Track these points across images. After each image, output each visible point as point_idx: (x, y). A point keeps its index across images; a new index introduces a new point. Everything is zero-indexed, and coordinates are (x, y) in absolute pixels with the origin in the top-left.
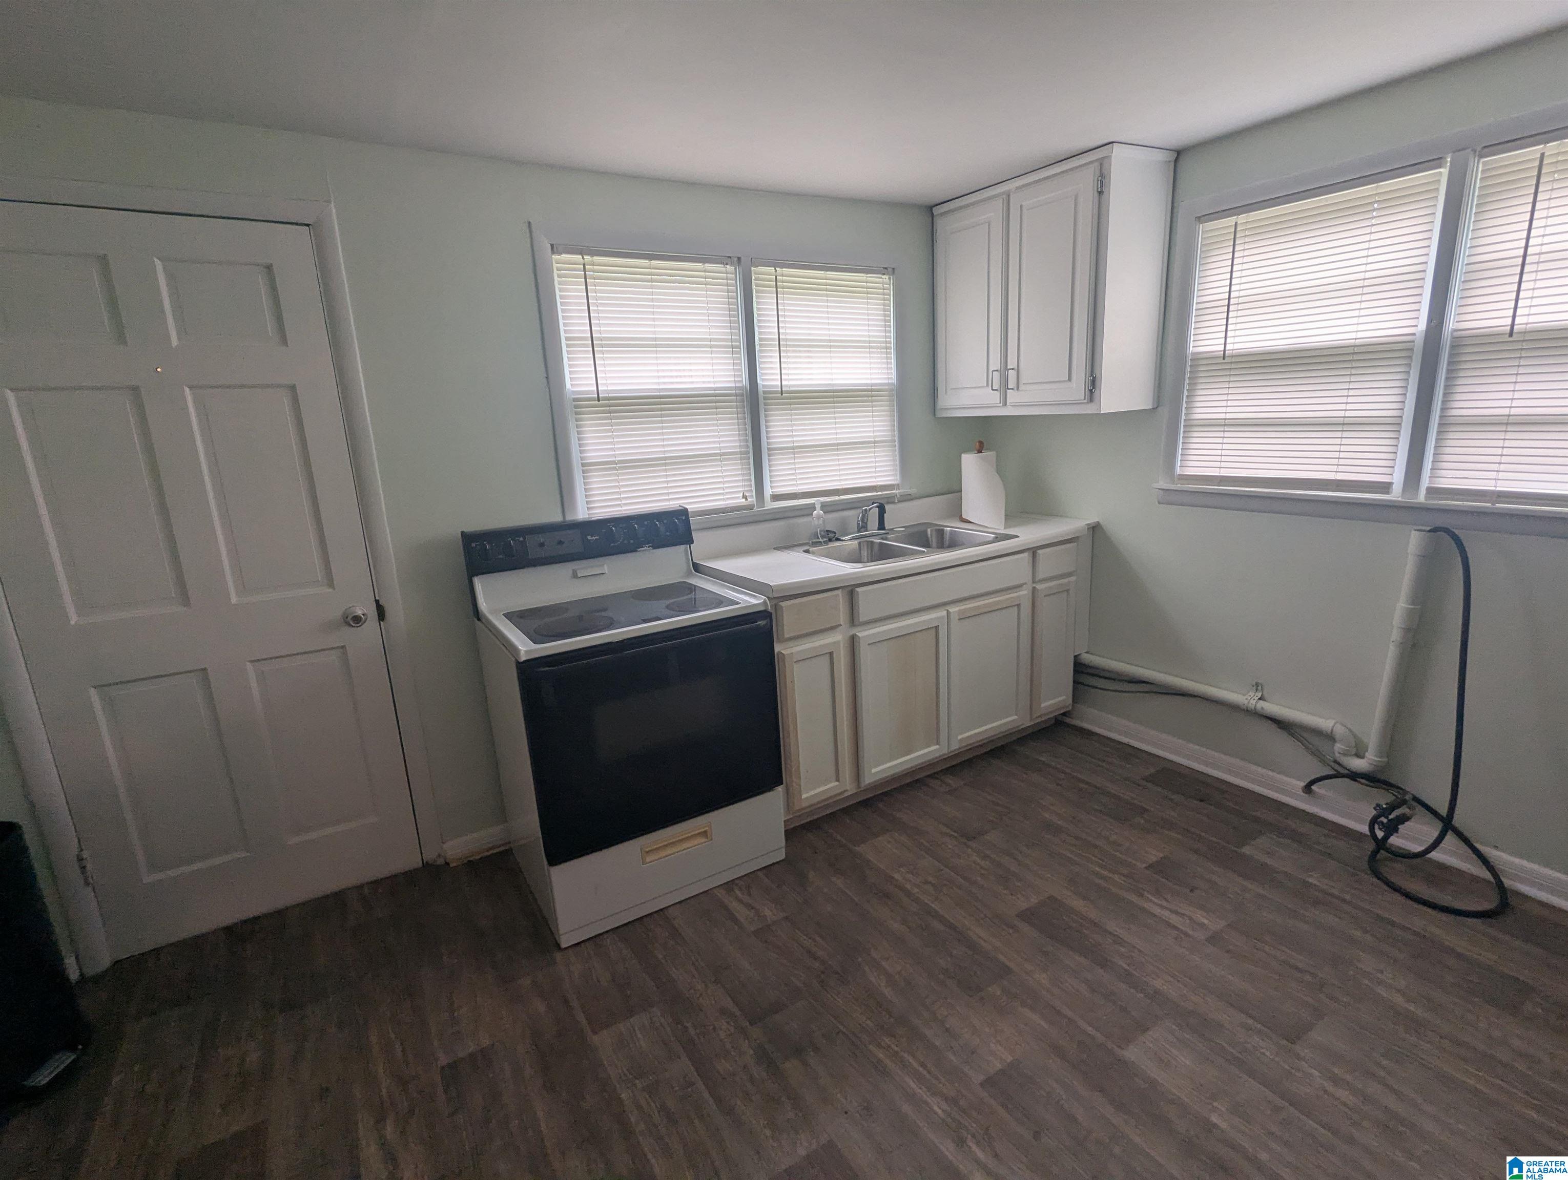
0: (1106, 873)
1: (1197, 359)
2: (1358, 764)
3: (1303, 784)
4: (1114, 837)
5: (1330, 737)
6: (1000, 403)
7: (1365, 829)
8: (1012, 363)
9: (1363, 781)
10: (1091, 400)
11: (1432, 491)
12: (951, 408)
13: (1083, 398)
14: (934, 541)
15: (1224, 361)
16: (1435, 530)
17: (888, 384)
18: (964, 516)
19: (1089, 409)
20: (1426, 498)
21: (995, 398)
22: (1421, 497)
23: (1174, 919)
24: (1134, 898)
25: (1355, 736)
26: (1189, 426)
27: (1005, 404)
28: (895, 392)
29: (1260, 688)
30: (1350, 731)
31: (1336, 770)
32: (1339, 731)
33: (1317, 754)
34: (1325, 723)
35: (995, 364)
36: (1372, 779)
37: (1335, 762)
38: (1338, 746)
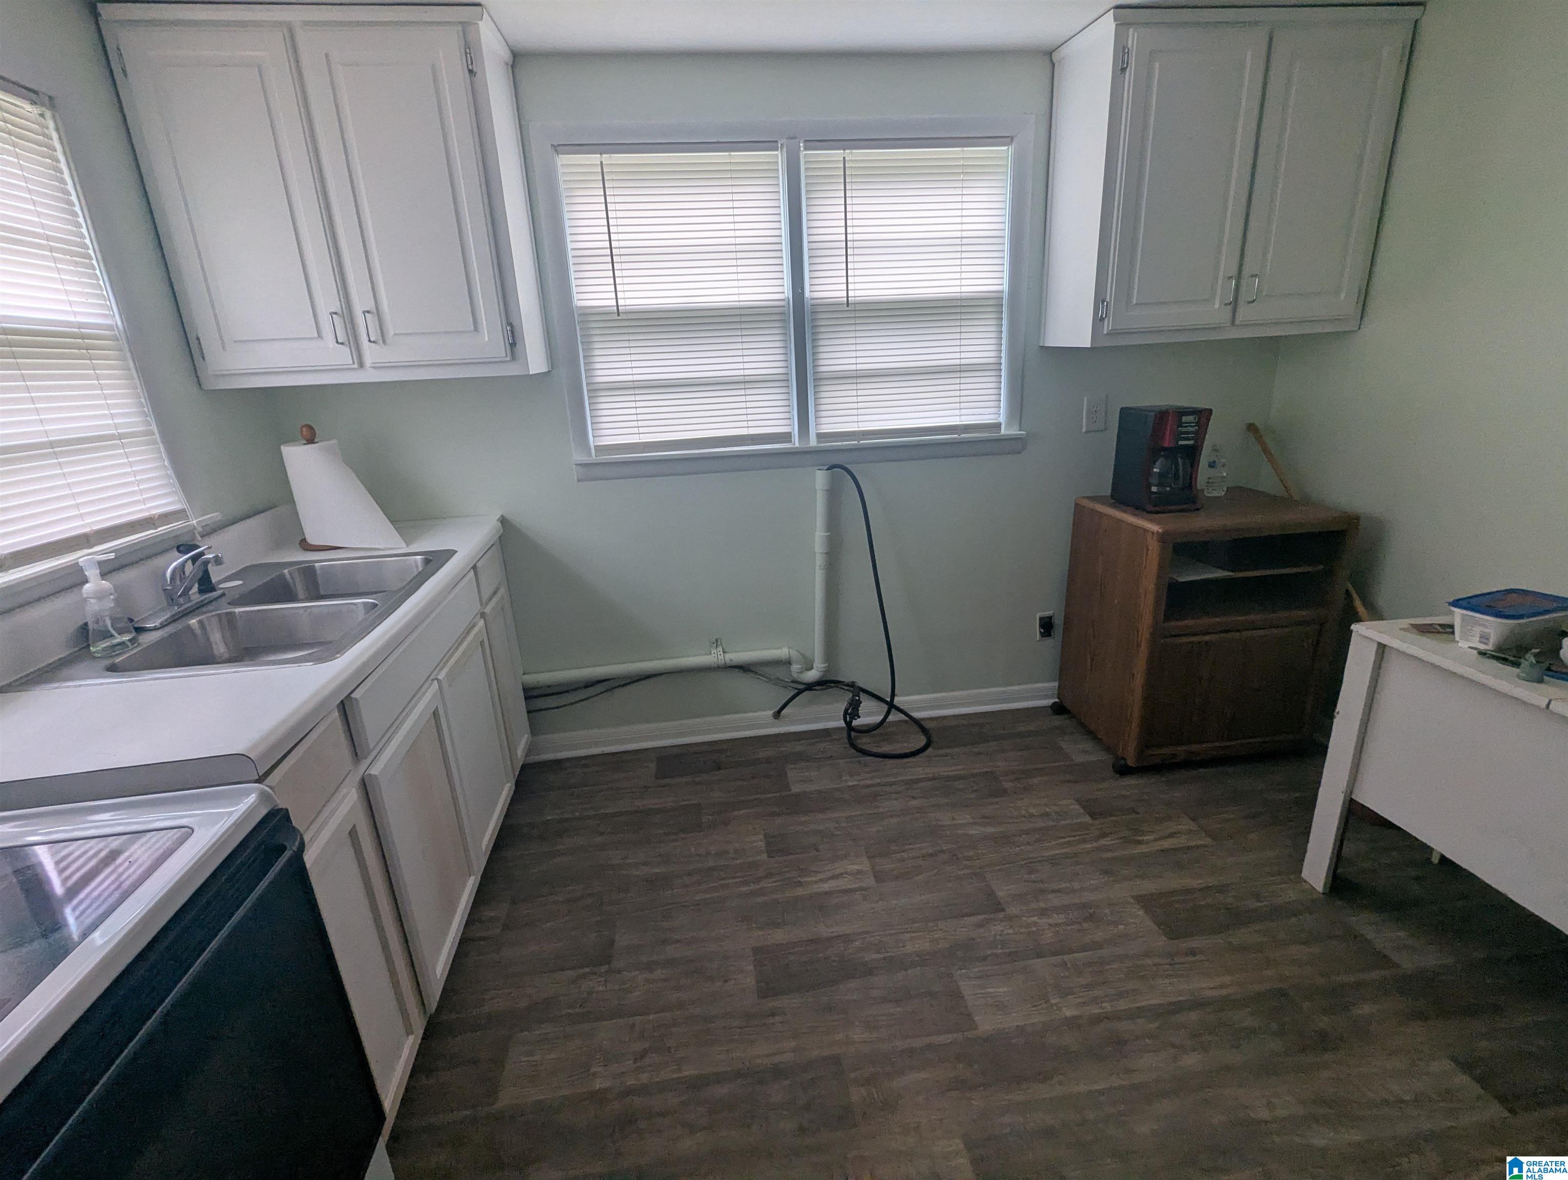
0: (753, 887)
1: (588, 314)
2: (812, 675)
3: (771, 712)
4: (713, 849)
5: (788, 663)
6: (354, 363)
7: (842, 724)
8: (361, 302)
9: (817, 688)
10: (514, 357)
11: (821, 436)
12: (235, 375)
13: (504, 355)
14: (300, 589)
15: (619, 318)
16: (831, 468)
17: (109, 328)
18: (312, 540)
19: (512, 370)
20: (818, 442)
21: (344, 356)
22: (813, 442)
23: (843, 884)
24: (800, 892)
25: (802, 655)
26: (595, 390)
27: (361, 365)
28: (123, 343)
29: (719, 643)
30: (801, 653)
31: (796, 689)
32: (794, 654)
33: (777, 682)
34: (782, 652)
35: (328, 301)
36: (824, 684)
37: (794, 682)
38: (795, 667)
